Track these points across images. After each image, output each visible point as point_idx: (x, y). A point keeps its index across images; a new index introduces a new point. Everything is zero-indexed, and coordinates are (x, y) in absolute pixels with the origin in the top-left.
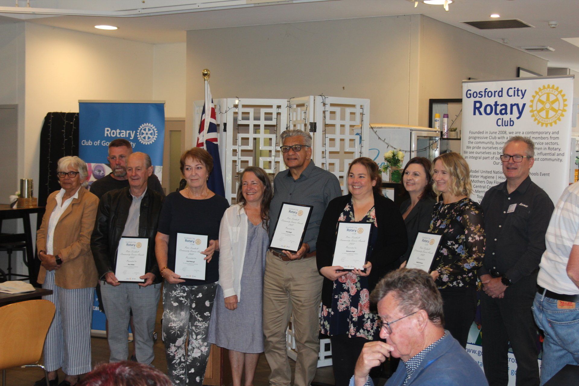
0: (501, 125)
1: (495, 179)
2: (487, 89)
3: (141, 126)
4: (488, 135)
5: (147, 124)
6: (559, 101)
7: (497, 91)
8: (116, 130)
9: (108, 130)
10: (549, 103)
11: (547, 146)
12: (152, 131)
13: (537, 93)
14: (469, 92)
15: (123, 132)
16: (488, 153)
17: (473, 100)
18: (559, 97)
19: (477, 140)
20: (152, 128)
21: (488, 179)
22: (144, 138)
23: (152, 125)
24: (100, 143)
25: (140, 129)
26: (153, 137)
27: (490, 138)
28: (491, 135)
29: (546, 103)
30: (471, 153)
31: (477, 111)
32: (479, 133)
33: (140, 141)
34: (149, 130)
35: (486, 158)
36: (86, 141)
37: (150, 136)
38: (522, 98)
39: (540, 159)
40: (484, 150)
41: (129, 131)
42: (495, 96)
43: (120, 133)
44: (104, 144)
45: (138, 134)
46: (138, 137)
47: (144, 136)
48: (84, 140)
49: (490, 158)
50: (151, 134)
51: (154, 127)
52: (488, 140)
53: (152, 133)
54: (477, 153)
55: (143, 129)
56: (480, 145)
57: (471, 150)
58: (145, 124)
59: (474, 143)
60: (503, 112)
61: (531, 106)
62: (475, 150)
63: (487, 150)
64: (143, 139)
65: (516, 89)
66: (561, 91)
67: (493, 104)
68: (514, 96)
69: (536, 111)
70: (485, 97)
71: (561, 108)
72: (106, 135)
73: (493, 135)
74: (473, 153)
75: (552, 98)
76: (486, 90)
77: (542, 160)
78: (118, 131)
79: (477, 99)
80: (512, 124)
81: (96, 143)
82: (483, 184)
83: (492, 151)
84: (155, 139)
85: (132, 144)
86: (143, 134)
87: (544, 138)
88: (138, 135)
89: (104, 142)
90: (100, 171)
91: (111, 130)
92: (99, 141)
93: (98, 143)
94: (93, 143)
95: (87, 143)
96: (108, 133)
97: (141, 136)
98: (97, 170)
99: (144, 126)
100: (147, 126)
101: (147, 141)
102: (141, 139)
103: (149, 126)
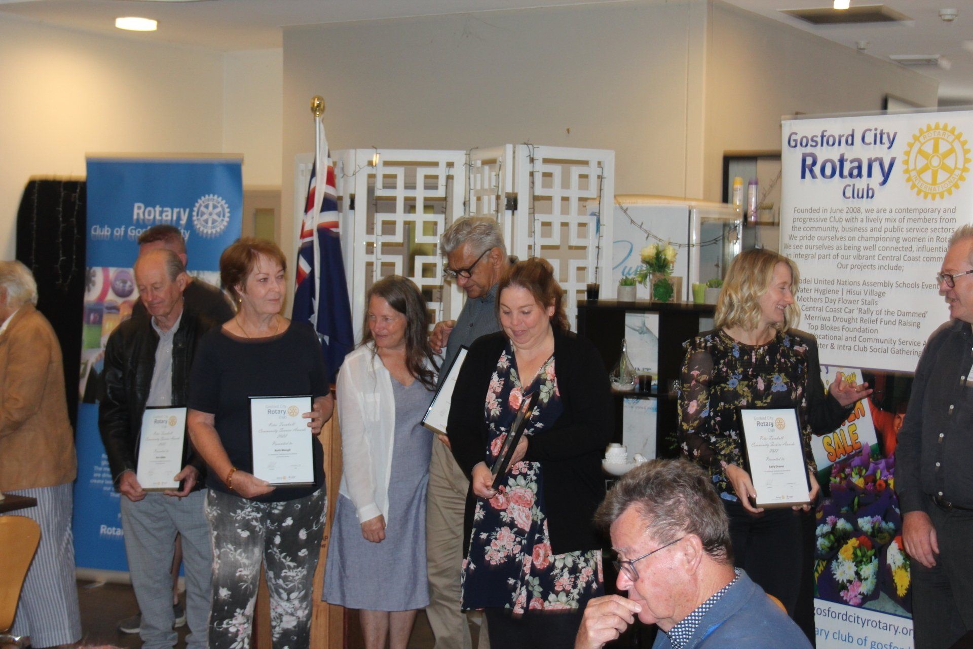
0: (851, 195)
1: (840, 295)
2: (826, 131)
4: (828, 215)
5: (211, 196)
6: (956, 154)
7: (843, 135)
8: (154, 207)
9: (139, 208)
10: (938, 156)
11: (934, 235)
12: (219, 209)
13: (916, 139)
14: (794, 137)
15: (167, 212)
16: (828, 247)
17: (799, 152)
18: (957, 146)
19: (808, 224)
20: (219, 203)
21: (827, 295)
22: (206, 221)
23: (220, 199)
24: (126, 232)
25: (197, 205)
26: (223, 220)
27: (832, 219)
28: (833, 214)
29: (933, 156)
30: (797, 247)
31: (807, 171)
32: (812, 211)
33: (198, 227)
34: (215, 207)
35: (824, 257)
36: (100, 227)
37: (216, 218)
38: (890, 148)
39: (921, 259)
40: (820, 243)
41: (178, 210)
42: (840, 144)
43: (161, 213)
44: (131, 232)
45: (195, 213)
46: (195, 221)
47: (205, 218)
48: (96, 226)
49: (831, 257)
50: (218, 215)
51: (223, 201)
52: (828, 224)
53: (220, 212)
54: (807, 247)
55: (203, 205)
56: (813, 233)
57: (797, 242)
58: (207, 197)
59: (802, 230)
60: (855, 172)
61: (906, 162)
62: (805, 242)
63: (827, 243)
64: (203, 223)
65: (878, 132)
66: (960, 135)
67: (836, 159)
68: (875, 143)
69: (915, 172)
70: (822, 145)
71: (960, 165)
72: (135, 217)
73: (837, 215)
74: (801, 247)
75: (943, 147)
76: (825, 134)
77: (925, 259)
78: (158, 209)
79: (809, 150)
80: (870, 195)
81: (117, 232)
82: (818, 305)
83: (835, 243)
84: (226, 223)
86: (203, 214)
87: (929, 220)
88: (194, 216)
89: (132, 229)
90: (124, 282)
91: (146, 207)
92: (124, 229)
93: (121, 232)
94: (113, 232)
95: (102, 231)
96: (140, 212)
97: (199, 217)
98: (120, 280)
99: (206, 200)
100: (211, 200)
101: (210, 228)
102: (199, 223)
103: (213, 200)
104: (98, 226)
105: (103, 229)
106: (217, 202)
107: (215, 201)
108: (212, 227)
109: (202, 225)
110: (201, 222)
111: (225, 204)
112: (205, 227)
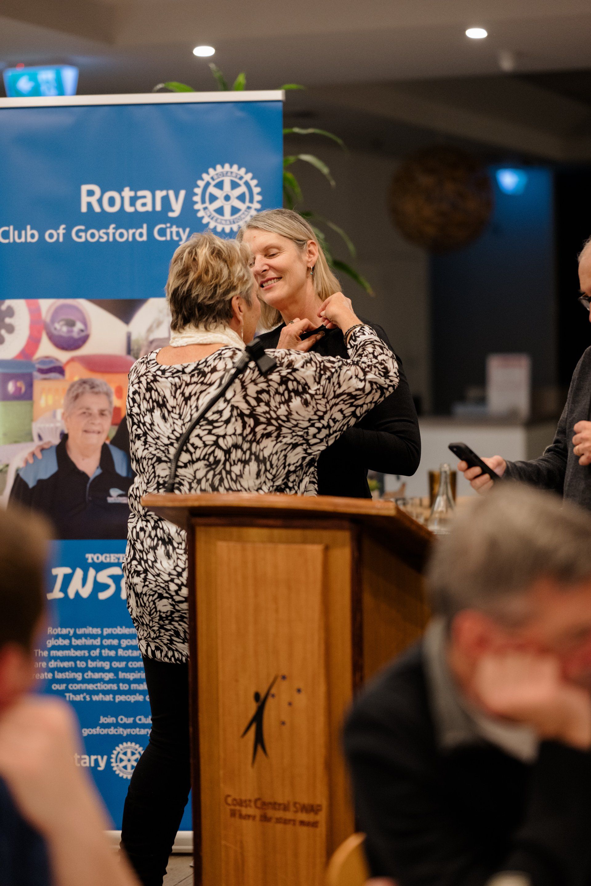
3: (205, 176)
5: (227, 166)
8: (120, 191)
9: (91, 193)
12: (243, 189)
15: (144, 197)
20: (241, 178)
22: (220, 211)
23: (243, 170)
24: (67, 235)
25: (201, 183)
26: (249, 208)
33: (205, 221)
34: (235, 185)
36: (14, 230)
37: (238, 204)
41: (164, 193)
44: (80, 237)
45: (197, 199)
46: (198, 211)
47: (217, 204)
48: (9, 226)
50: (241, 198)
51: (250, 175)
53: (243, 194)
55: (213, 183)
58: (219, 167)
64: (215, 214)
72: (84, 209)
78: (127, 193)
81: (51, 236)
85: (178, 234)
86: (213, 198)
88: (196, 203)
89: (79, 230)
91: (103, 193)
92: (64, 229)
93: (58, 234)
94: (42, 236)
95: (20, 237)
96: (93, 200)
97: (207, 204)
98: (62, 320)
99: (217, 174)
100: (227, 172)
101: (228, 222)
102: (206, 214)
103: (232, 173)
104: (12, 228)
105: (23, 233)
106: (239, 176)
107: (234, 175)
108: (232, 221)
109: (212, 219)
110: (210, 212)
111: (252, 179)
112: (219, 221)
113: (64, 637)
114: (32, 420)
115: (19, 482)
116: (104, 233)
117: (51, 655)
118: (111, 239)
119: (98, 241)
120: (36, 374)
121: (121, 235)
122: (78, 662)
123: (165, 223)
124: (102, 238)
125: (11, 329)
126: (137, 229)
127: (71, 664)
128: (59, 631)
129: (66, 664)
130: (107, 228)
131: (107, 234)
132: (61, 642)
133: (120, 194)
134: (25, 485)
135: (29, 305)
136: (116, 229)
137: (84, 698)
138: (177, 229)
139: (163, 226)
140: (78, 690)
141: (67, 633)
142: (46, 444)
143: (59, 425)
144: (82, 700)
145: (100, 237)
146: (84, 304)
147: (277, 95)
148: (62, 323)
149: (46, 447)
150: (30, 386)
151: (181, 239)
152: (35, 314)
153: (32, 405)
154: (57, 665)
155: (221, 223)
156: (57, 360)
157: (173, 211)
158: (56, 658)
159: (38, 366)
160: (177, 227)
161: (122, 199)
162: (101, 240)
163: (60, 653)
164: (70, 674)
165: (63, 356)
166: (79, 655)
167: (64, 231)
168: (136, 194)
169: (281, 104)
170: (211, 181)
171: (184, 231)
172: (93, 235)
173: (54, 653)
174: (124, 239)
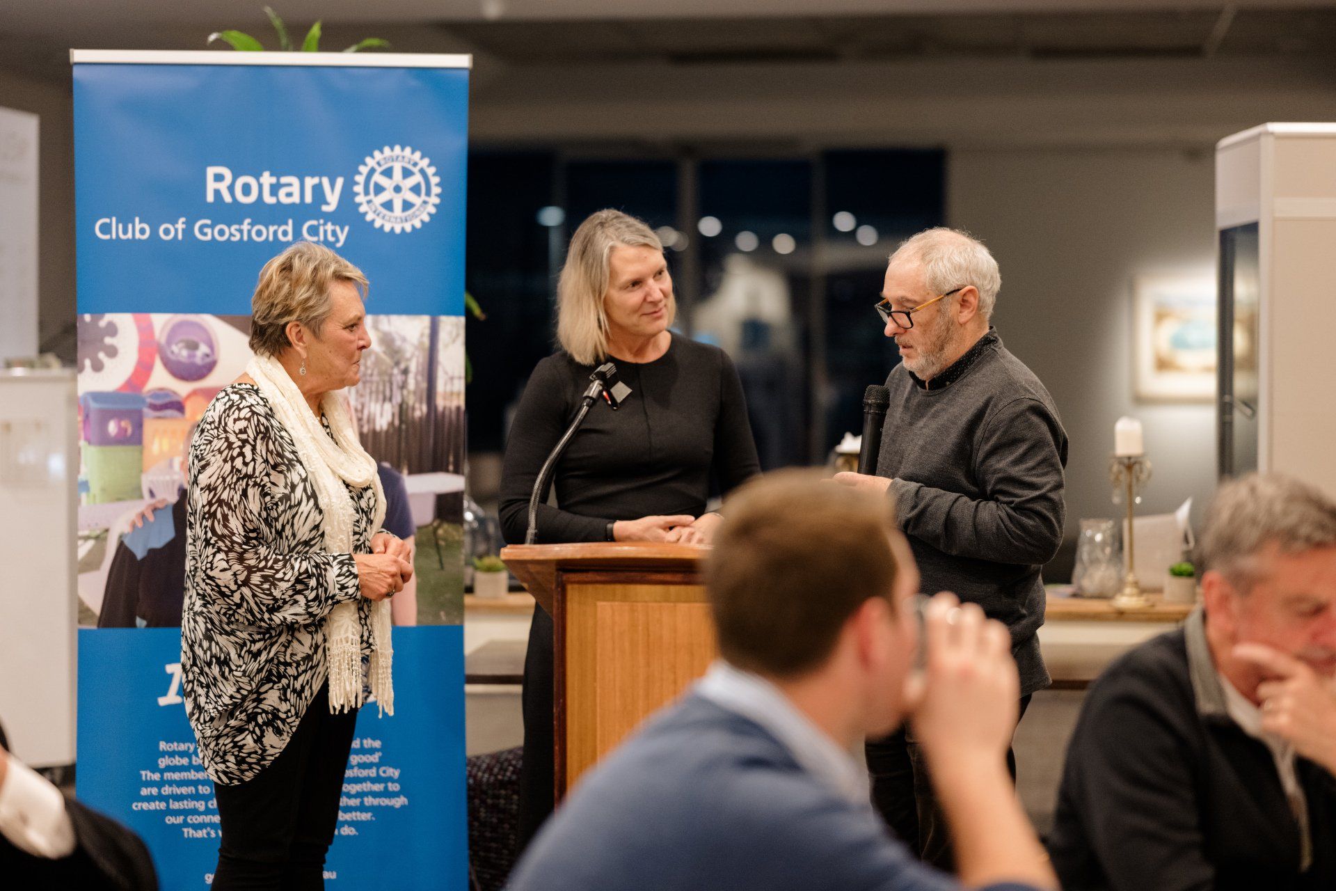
3: (368, 160)
5: (397, 148)
8: (257, 176)
9: (219, 178)
12: (417, 178)
15: (290, 185)
20: (415, 164)
22: (388, 205)
23: (418, 155)
24: (188, 231)
25: (364, 170)
26: (425, 202)
33: (369, 218)
34: (407, 173)
36: (118, 222)
37: (411, 197)
41: (316, 180)
43: (274, 190)
44: (205, 234)
45: (359, 189)
46: (360, 204)
47: (384, 197)
48: (110, 218)
50: (416, 189)
51: (426, 161)
53: (418, 184)
55: (379, 170)
58: (387, 150)
64: (381, 209)
72: (210, 198)
81: (167, 232)
84: (433, 210)
85: (334, 233)
86: (379, 189)
88: (357, 194)
89: (204, 225)
90: (191, 345)
91: (235, 178)
92: (183, 223)
93: (176, 230)
94: (154, 232)
95: (125, 232)
96: (223, 187)
97: (372, 196)
98: (182, 341)
99: (385, 158)
100: (397, 157)
101: (399, 220)
102: (371, 209)
103: (403, 157)
104: (114, 219)
105: (130, 226)
106: (412, 163)
107: (406, 160)
108: (404, 219)
109: (378, 215)
110: (376, 207)
111: (429, 165)
112: (387, 218)
113: (182, 754)
114: (141, 471)
115: (123, 552)
116: (236, 230)
117: (165, 778)
118: (245, 238)
119: (229, 239)
120: (146, 410)
121: (259, 233)
122: (200, 787)
123: (318, 220)
124: (234, 236)
125: (112, 352)
126: (279, 225)
127: (191, 790)
128: (174, 746)
129: (184, 790)
130: (241, 223)
131: (241, 231)
132: (178, 761)
133: (258, 180)
134: (132, 556)
135: (137, 322)
136: (252, 224)
137: (208, 834)
138: (333, 227)
139: (314, 222)
140: (200, 824)
141: (186, 749)
142: (159, 502)
143: (176, 477)
144: (205, 836)
145: (231, 235)
146: (210, 321)
147: (462, 61)
148: (181, 345)
149: (160, 506)
150: (139, 426)
151: (338, 240)
152: (146, 333)
153: (141, 452)
154: (172, 791)
155: (389, 221)
156: (175, 393)
157: (327, 204)
158: (171, 783)
159: (149, 400)
160: (333, 224)
161: (260, 186)
162: (233, 239)
163: (176, 776)
164: (189, 803)
165: (183, 389)
166: (201, 778)
167: (184, 226)
168: (278, 180)
169: (466, 73)
170: (376, 167)
171: (342, 230)
172: (221, 233)
173: (168, 775)
174: (263, 237)
